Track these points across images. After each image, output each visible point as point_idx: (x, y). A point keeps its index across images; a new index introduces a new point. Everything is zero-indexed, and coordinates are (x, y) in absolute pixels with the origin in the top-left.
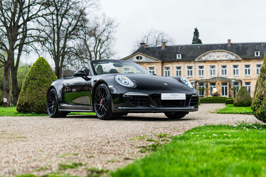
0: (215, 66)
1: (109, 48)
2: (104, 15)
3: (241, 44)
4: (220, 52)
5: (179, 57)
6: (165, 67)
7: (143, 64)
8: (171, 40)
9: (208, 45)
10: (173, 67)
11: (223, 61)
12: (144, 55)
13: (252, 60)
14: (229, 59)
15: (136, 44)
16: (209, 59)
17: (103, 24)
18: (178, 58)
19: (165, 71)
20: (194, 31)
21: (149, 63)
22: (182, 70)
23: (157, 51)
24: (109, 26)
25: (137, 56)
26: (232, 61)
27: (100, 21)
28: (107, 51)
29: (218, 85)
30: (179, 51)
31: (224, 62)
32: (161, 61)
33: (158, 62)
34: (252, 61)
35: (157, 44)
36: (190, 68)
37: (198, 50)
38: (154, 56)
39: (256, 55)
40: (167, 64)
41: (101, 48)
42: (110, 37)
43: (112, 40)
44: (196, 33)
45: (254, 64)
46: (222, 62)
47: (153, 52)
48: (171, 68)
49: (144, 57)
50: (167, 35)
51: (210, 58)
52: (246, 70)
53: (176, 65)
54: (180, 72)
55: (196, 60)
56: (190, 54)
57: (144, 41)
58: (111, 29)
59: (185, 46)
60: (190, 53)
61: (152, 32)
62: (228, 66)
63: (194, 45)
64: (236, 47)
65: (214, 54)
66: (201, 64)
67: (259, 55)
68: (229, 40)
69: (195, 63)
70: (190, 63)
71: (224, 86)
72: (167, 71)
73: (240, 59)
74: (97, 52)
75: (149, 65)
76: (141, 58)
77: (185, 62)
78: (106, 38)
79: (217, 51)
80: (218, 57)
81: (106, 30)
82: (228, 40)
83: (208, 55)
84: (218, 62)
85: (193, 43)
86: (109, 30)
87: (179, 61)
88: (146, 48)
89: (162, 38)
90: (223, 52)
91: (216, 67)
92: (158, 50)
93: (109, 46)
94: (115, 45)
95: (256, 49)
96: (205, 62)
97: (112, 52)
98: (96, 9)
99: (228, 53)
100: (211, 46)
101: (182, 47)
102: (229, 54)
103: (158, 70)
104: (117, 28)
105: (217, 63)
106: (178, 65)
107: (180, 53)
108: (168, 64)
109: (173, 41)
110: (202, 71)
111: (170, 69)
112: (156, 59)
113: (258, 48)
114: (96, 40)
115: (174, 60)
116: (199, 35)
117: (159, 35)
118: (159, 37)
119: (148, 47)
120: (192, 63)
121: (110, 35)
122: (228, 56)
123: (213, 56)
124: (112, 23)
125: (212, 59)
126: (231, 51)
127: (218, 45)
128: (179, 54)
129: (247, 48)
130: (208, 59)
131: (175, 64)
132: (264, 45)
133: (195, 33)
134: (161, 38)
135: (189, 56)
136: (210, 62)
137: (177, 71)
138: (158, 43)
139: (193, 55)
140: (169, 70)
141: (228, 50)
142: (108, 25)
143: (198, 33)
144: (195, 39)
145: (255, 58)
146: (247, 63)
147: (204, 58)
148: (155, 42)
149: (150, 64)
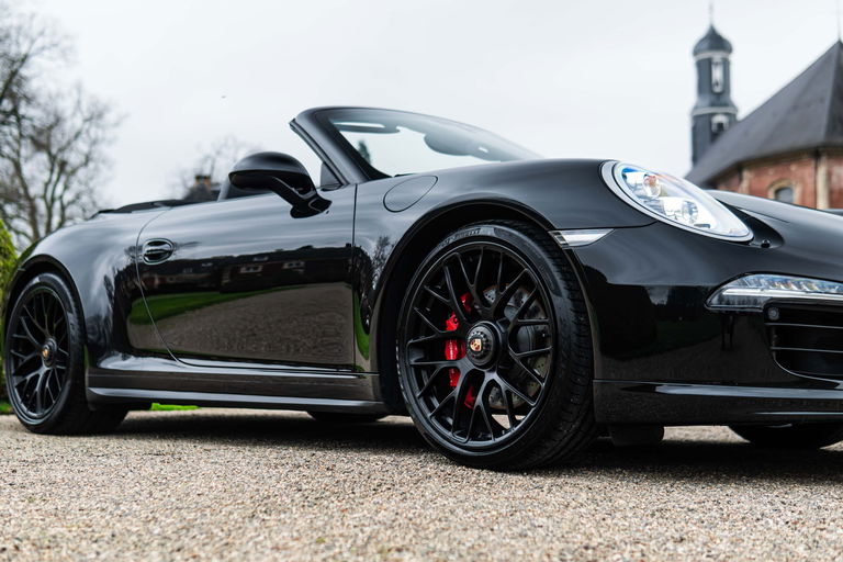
1: (91, 191)
2: (79, 87)
17: (74, 114)
24: (94, 121)
27: (66, 106)
28: (85, 199)
41: (66, 187)
42: (97, 155)
43: (101, 164)
58: (100, 130)
74: (53, 200)
78: (83, 159)
81: (84, 135)
86: (93, 135)
98: (60, 62)
104: (117, 128)
114: (53, 165)
121: (96, 151)
124: (103, 115)
142: (91, 118)
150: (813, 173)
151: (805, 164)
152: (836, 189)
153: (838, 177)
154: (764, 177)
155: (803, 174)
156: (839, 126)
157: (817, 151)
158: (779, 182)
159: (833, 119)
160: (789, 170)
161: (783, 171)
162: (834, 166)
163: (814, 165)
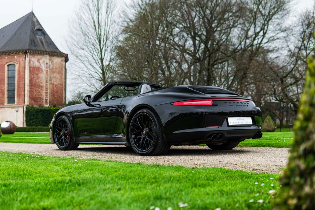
150: (24, 59)
151: (20, 56)
152: (32, 66)
153: (33, 61)
154: (3, 60)
155: (20, 59)
156: (33, 43)
157: (26, 51)
158: (10, 62)
159: (31, 40)
160: (14, 57)
161: (12, 58)
162: (31, 57)
163: (24, 56)
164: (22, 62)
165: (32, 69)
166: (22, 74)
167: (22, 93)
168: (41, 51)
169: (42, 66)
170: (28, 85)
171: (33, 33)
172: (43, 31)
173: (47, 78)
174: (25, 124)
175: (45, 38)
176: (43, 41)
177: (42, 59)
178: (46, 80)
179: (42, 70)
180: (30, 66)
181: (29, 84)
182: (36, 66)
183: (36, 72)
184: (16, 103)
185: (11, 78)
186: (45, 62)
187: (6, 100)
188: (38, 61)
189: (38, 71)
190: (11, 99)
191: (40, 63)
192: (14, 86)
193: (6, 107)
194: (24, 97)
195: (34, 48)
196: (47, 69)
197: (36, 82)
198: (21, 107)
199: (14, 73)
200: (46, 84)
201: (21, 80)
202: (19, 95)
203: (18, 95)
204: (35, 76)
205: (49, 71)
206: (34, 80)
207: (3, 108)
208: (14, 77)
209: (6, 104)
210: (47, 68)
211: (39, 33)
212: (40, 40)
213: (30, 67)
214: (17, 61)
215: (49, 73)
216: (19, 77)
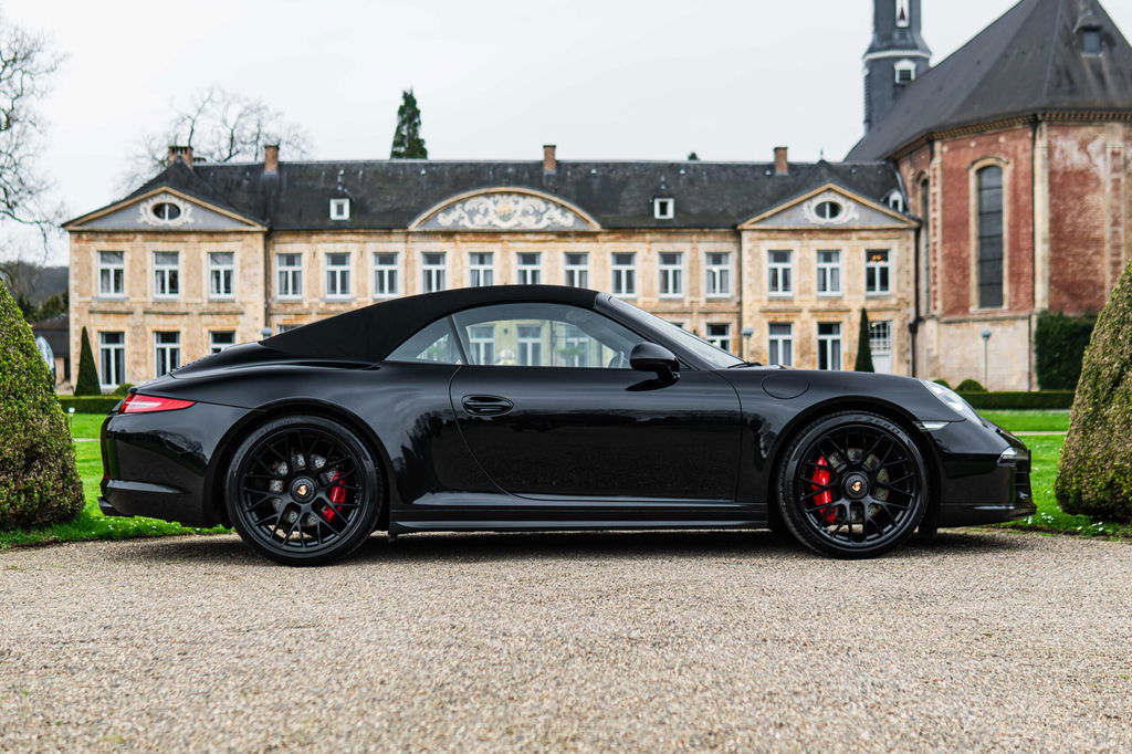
0: (491, 254)
1: (16, 164)
3: (597, 165)
4: (515, 197)
5: (340, 210)
6: (280, 255)
7: (185, 238)
8: (297, 136)
9: (461, 165)
10: (313, 253)
11: (524, 233)
12: (188, 197)
13: (644, 233)
14: (548, 226)
15: (143, 151)
16: (467, 224)
18: (334, 215)
19: (281, 273)
20: (402, 102)
21: (211, 233)
22: (351, 267)
23: (246, 182)
24: (16, 66)
25: (157, 201)
26: (563, 234)
29: (503, 335)
30: (340, 188)
31: (529, 237)
32: (263, 225)
33: (248, 232)
34: (640, 238)
35: (233, 151)
36: (387, 258)
37: (418, 183)
38: (231, 205)
39: (657, 215)
40: (287, 239)
42: (22, 113)
43: (30, 126)
44: (409, 110)
45: (649, 250)
46: (521, 237)
47: (229, 190)
48: (305, 258)
49: (186, 210)
50: (278, 114)
51: (473, 222)
52: (618, 273)
53: (325, 245)
54: (344, 274)
55: (413, 227)
56: (386, 202)
57: (176, 137)
58: (26, 77)
59: (366, 165)
60: (389, 198)
61: (212, 102)
62: (544, 258)
63: (404, 165)
64: (579, 177)
65: (489, 202)
66: (435, 246)
67: (670, 214)
68: (550, 149)
69: (410, 238)
70: (386, 238)
71: (530, 341)
72: (290, 269)
73: (595, 226)
75: (210, 242)
76: (175, 212)
77: (364, 234)
79: (502, 193)
80: (506, 217)
82: (545, 147)
83: (463, 208)
84: (505, 237)
85: (395, 154)
86: (17, 85)
87: (339, 228)
88: (196, 168)
89: (259, 125)
90: (524, 195)
91: (497, 257)
92: (248, 179)
93: (16, 156)
94: (44, 148)
95: (658, 189)
96: (449, 234)
97: (30, 183)
99: (547, 201)
100: (473, 169)
101: (351, 169)
102: (552, 206)
103: (249, 265)
104: (52, 74)
105: (502, 241)
106: (339, 248)
107: (344, 196)
108: (291, 242)
109: (304, 140)
110: (438, 272)
111: (300, 264)
112: (240, 218)
113: (668, 186)
115: (317, 222)
116: (420, 122)
117: (240, 116)
118: (242, 121)
119: (202, 164)
120: (393, 238)
121: (21, 107)
122: (545, 216)
123: (486, 211)
124: (32, 55)
125: (479, 223)
126: (556, 192)
127: (505, 165)
128: (340, 201)
129: (623, 184)
130: (461, 223)
131: (325, 241)
132: (691, 173)
133: (402, 111)
134: (252, 127)
135: (379, 208)
136: (471, 237)
137: (333, 274)
138: (239, 146)
139: (399, 205)
140: (295, 268)
141: (542, 188)
142: (14, 60)
143: (417, 113)
144: (404, 137)
145: (654, 225)
146: (624, 246)
147: (445, 221)
148: (225, 143)
149: (216, 237)
150: (1029, 146)
151: (1018, 134)
152: (1060, 168)
153: (1062, 151)
154: (963, 152)
155: (1016, 148)
156: (1065, 82)
157: (1035, 116)
158: (983, 158)
159: (1058, 72)
160: (997, 141)
161: (990, 144)
162: (1056, 137)
163: (1030, 134)
164: (1024, 157)
165: (1058, 179)
166: (1024, 198)
167: (1027, 269)
168: (1090, 109)
169: (1096, 166)
170: (1044, 240)
171: (1068, 43)
172: (1107, 28)
173: (1117, 208)
174: (1035, 379)
175: (1111, 58)
176: (1106, 69)
177: (1095, 138)
178: (1113, 216)
179: (1097, 180)
180: (1051, 166)
181: (1047, 236)
182: (1072, 165)
183: (1077, 189)
184: (1005, 307)
185: (989, 215)
186: (1109, 151)
187: (974, 295)
188: (1083, 146)
189: (1084, 185)
190: (991, 293)
191: (1088, 154)
192: (1000, 244)
193: (975, 321)
194: (1030, 281)
195: (1065, 101)
196: (1115, 176)
197: (1074, 224)
198: (1023, 318)
199: (1000, 196)
200: (1115, 233)
201: (1023, 222)
202: (1016, 276)
203: (1012, 275)
204: (1071, 204)
205: (1123, 180)
206: (1068, 220)
207: (964, 324)
208: (1000, 212)
209: (974, 309)
210: (1115, 170)
211: (1091, 40)
212: (1093, 66)
213: (1052, 174)
214: (1006, 153)
215: (1123, 189)
216: (1016, 213)
